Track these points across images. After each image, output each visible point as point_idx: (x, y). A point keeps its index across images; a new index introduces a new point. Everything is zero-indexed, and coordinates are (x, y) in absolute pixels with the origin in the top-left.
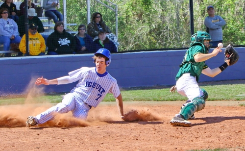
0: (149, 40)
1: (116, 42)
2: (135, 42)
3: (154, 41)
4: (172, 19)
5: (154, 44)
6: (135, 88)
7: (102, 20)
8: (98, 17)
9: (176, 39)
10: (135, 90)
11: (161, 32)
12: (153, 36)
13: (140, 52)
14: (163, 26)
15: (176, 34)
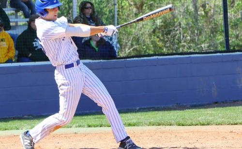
0: (153, 43)
1: (115, 43)
2: (132, 45)
3: (160, 44)
4: (187, 11)
5: (160, 48)
6: (145, 109)
7: (94, 12)
8: (87, 8)
9: (192, 41)
10: (147, 111)
11: (171, 30)
12: (158, 37)
13: (152, 58)
14: (174, 22)
15: (193, 32)
